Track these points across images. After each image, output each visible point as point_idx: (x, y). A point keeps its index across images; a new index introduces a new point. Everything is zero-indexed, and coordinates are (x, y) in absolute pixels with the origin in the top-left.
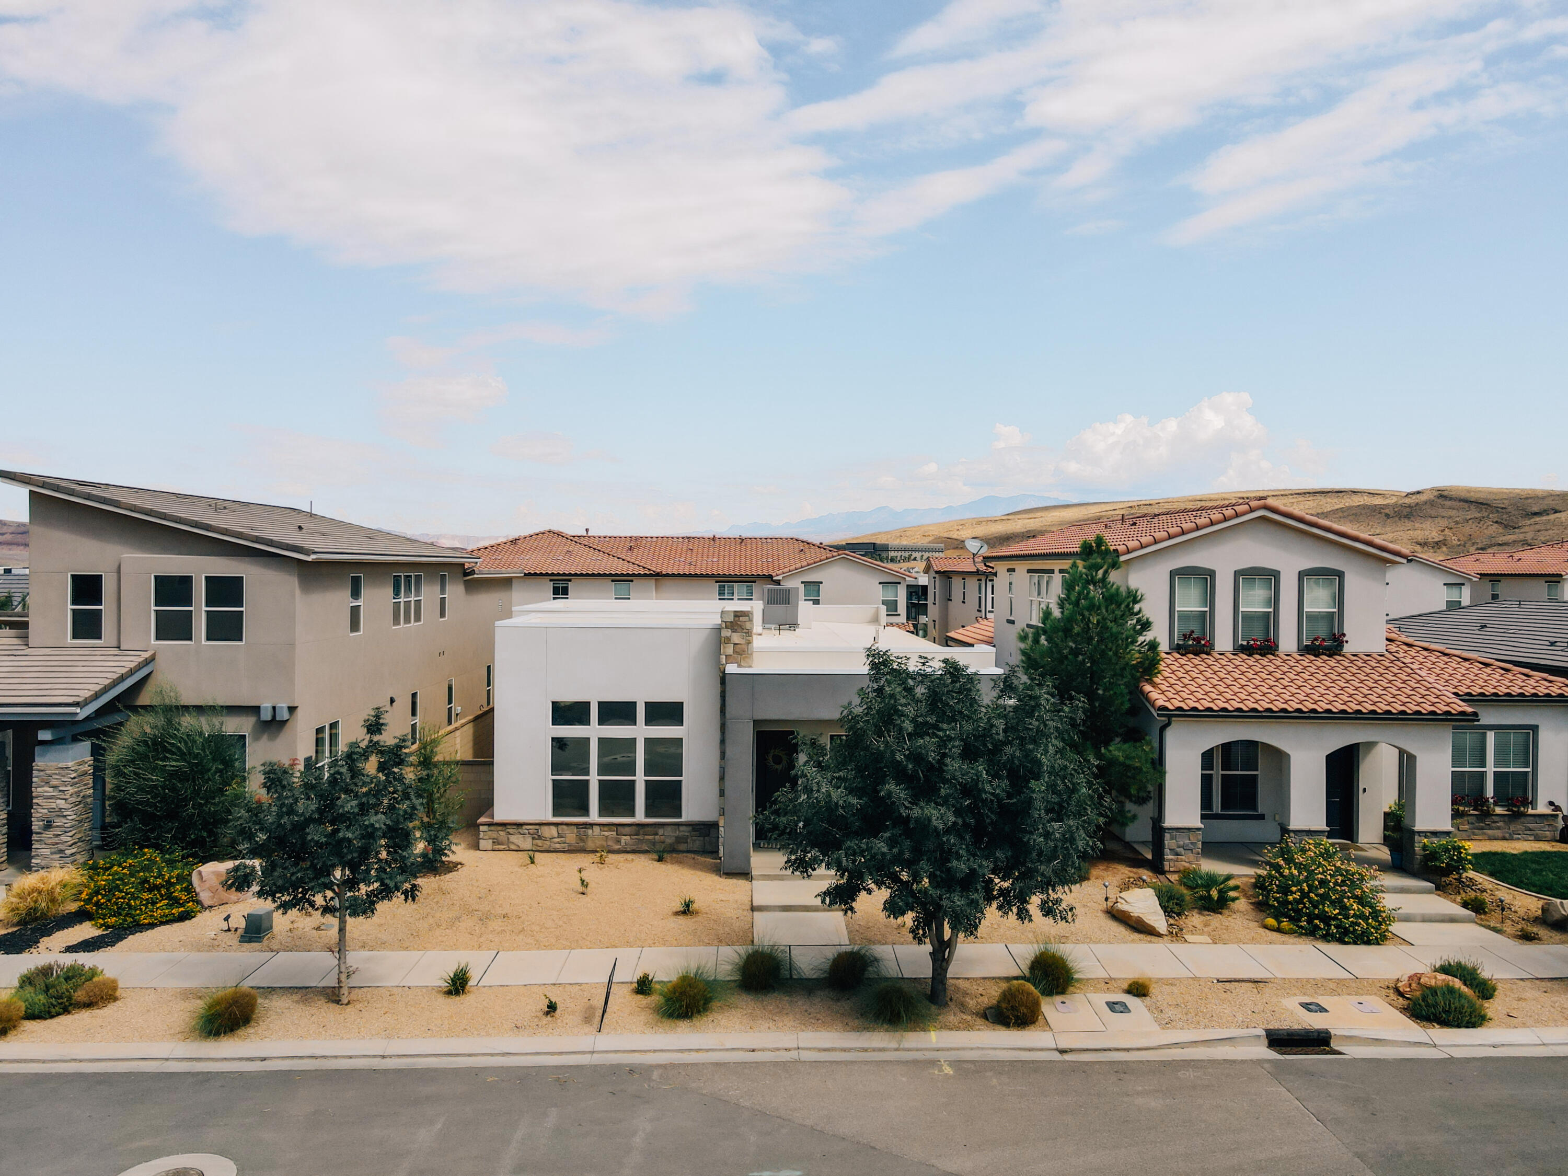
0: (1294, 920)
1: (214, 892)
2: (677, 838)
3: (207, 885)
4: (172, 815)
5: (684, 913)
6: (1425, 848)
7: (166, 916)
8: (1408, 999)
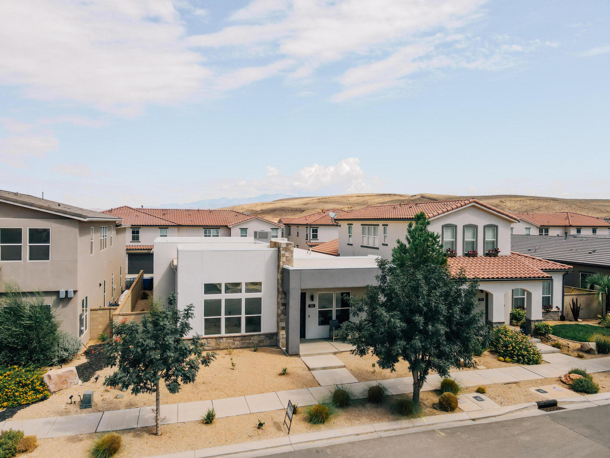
0: (512, 357)
1: (56, 384)
2: (259, 341)
3: (53, 381)
4: (25, 348)
5: (283, 374)
6: (536, 326)
7: (35, 399)
8: (567, 384)
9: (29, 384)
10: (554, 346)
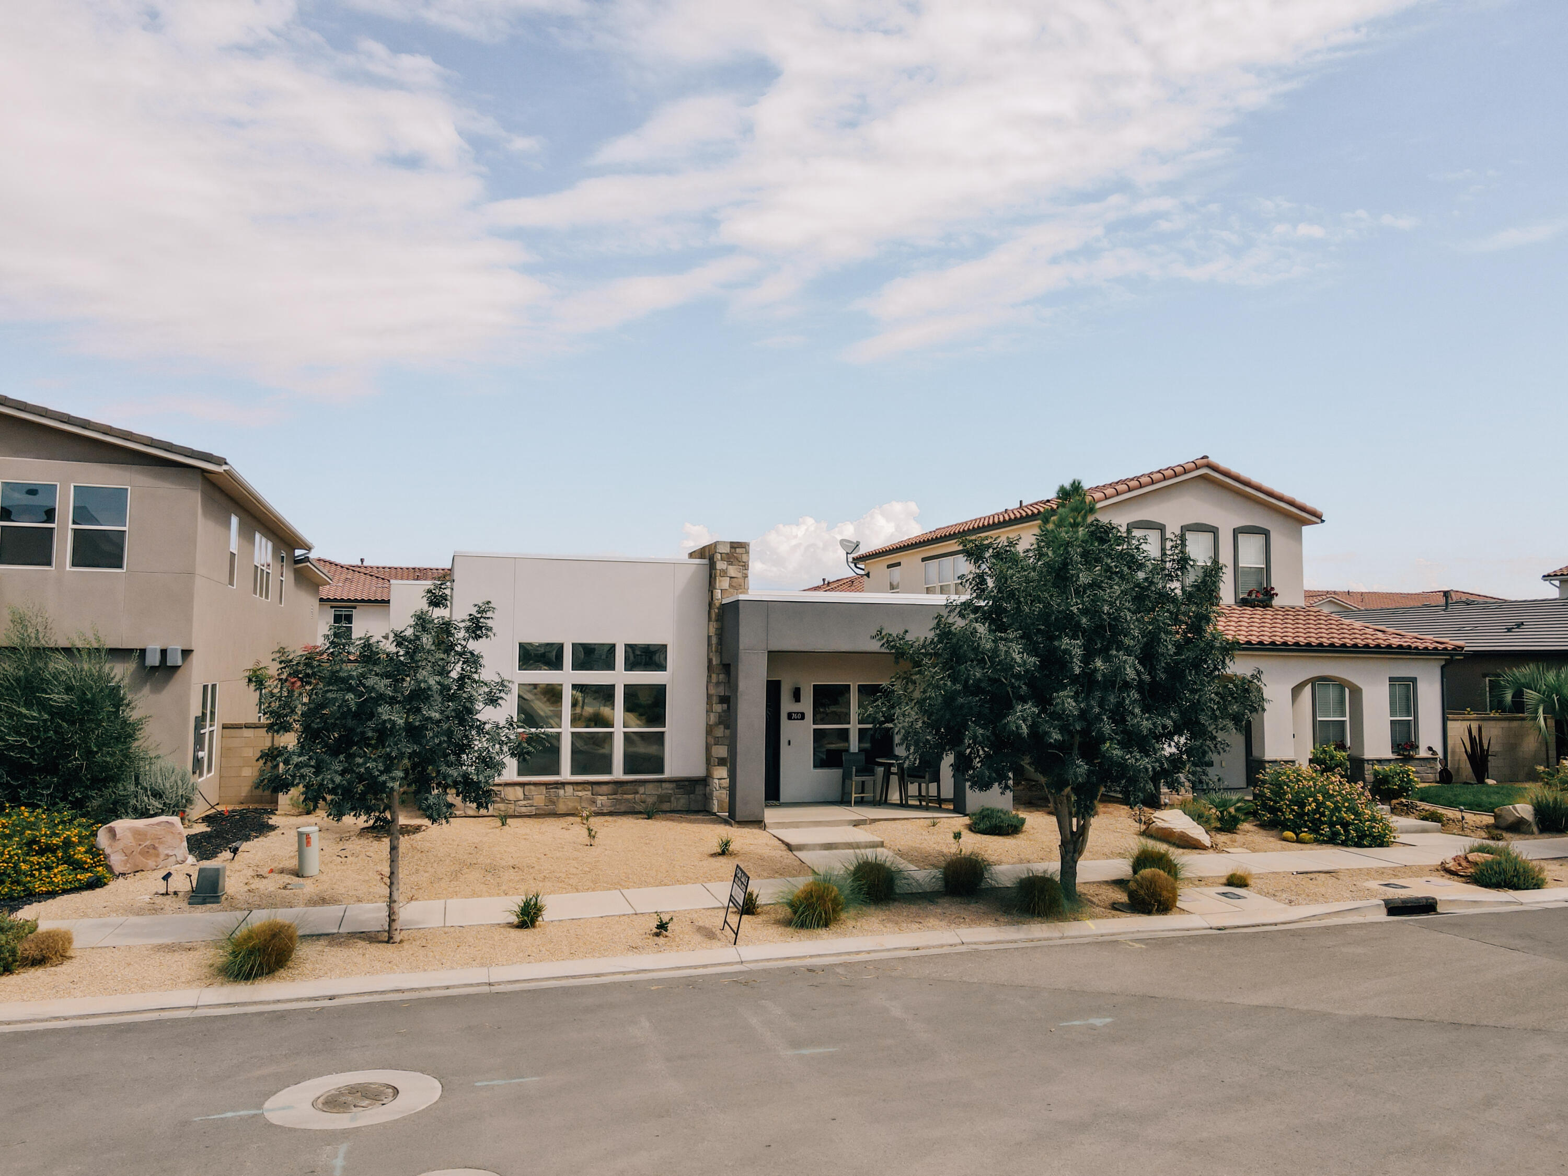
0: (1315, 830)
1: (128, 853)
3: (120, 845)
4: (50, 767)
5: (723, 853)
6: (1376, 774)
7: (70, 883)
8: (1462, 876)
9: (58, 847)
10: (1425, 819)
